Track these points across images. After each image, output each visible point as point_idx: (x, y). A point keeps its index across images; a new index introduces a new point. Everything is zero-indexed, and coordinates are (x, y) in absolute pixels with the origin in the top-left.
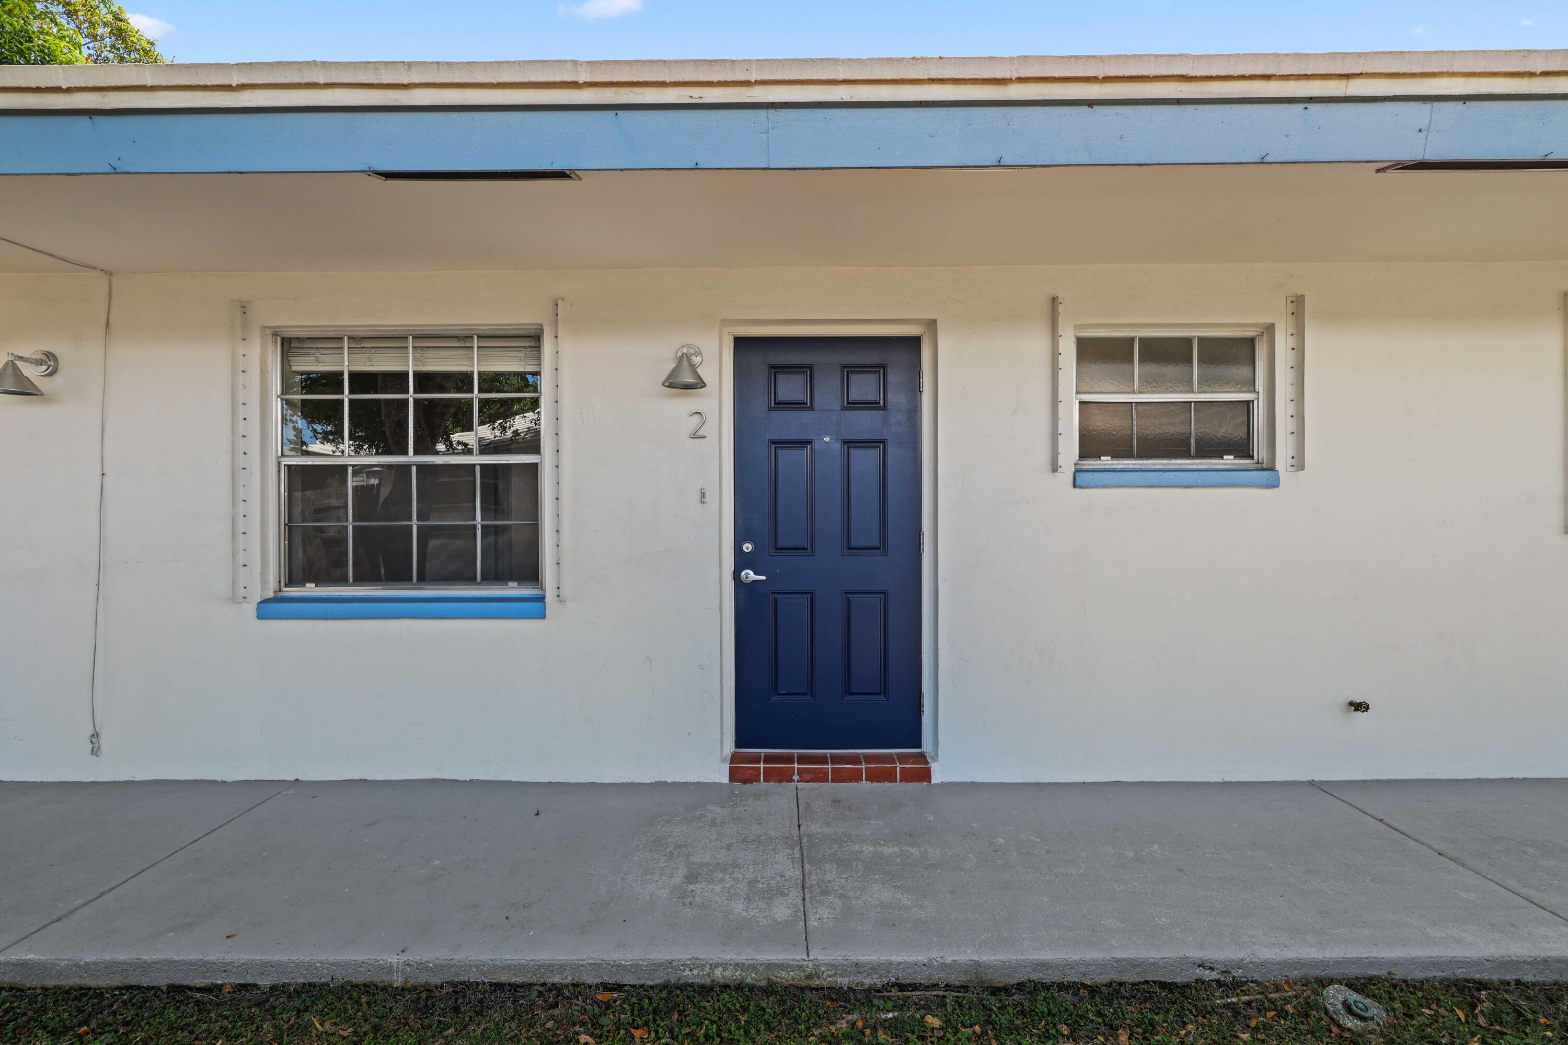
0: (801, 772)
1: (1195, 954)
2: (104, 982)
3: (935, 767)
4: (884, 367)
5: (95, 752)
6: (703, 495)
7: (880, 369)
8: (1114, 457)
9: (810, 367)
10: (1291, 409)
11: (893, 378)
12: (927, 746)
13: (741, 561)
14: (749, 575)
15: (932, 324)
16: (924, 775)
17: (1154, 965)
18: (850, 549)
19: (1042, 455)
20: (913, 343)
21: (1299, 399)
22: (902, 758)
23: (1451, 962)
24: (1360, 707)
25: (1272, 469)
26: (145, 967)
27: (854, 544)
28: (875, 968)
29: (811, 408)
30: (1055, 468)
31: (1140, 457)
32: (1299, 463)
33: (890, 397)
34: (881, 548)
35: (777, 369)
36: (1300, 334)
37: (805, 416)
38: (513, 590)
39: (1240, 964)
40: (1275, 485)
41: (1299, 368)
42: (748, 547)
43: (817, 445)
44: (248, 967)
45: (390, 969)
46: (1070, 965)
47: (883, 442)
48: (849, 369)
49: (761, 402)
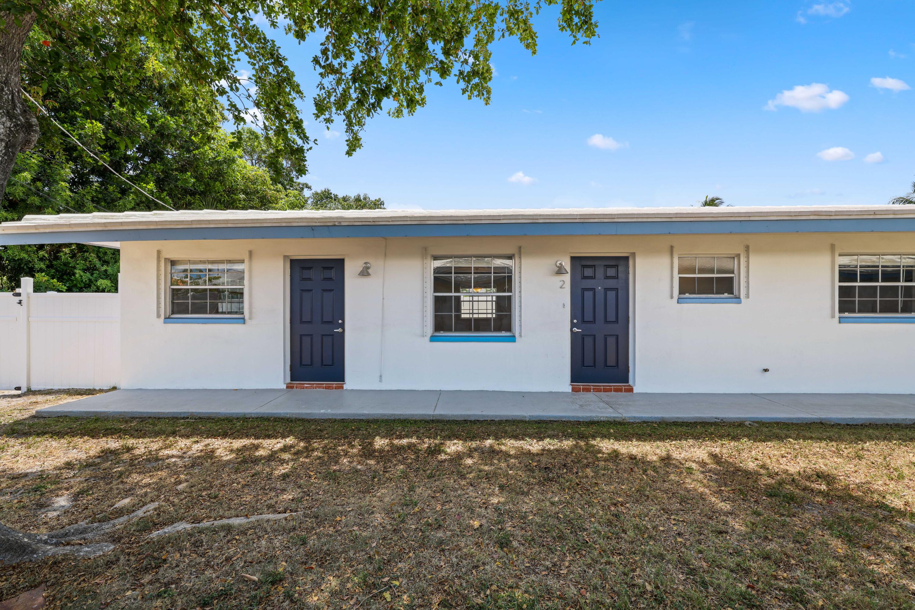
0: (593, 389)
1: (715, 416)
2: (460, 419)
3: (635, 388)
4: (617, 266)
5: (381, 381)
6: (564, 305)
7: (616, 266)
8: (690, 294)
9: (594, 266)
10: (745, 280)
11: (621, 269)
12: (631, 382)
13: (573, 325)
14: (575, 329)
15: (634, 254)
16: (631, 390)
17: (705, 418)
18: (606, 322)
19: (667, 293)
20: (626, 259)
21: (748, 277)
22: (624, 386)
23: (776, 418)
24: (766, 370)
25: (739, 298)
26: (469, 416)
27: (608, 320)
28: (639, 418)
29: (595, 278)
30: (672, 297)
31: (698, 294)
32: (747, 296)
33: (619, 275)
34: (617, 321)
35: (584, 266)
36: (748, 257)
37: (593, 281)
38: (504, 334)
39: (725, 418)
40: (740, 303)
41: (748, 267)
42: (575, 321)
43: (596, 290)
44: (493, 416)
45: (526, 417)
46: (685, 418)
47: (617, 289)
48: (607, 266)
49: (579, 276)
